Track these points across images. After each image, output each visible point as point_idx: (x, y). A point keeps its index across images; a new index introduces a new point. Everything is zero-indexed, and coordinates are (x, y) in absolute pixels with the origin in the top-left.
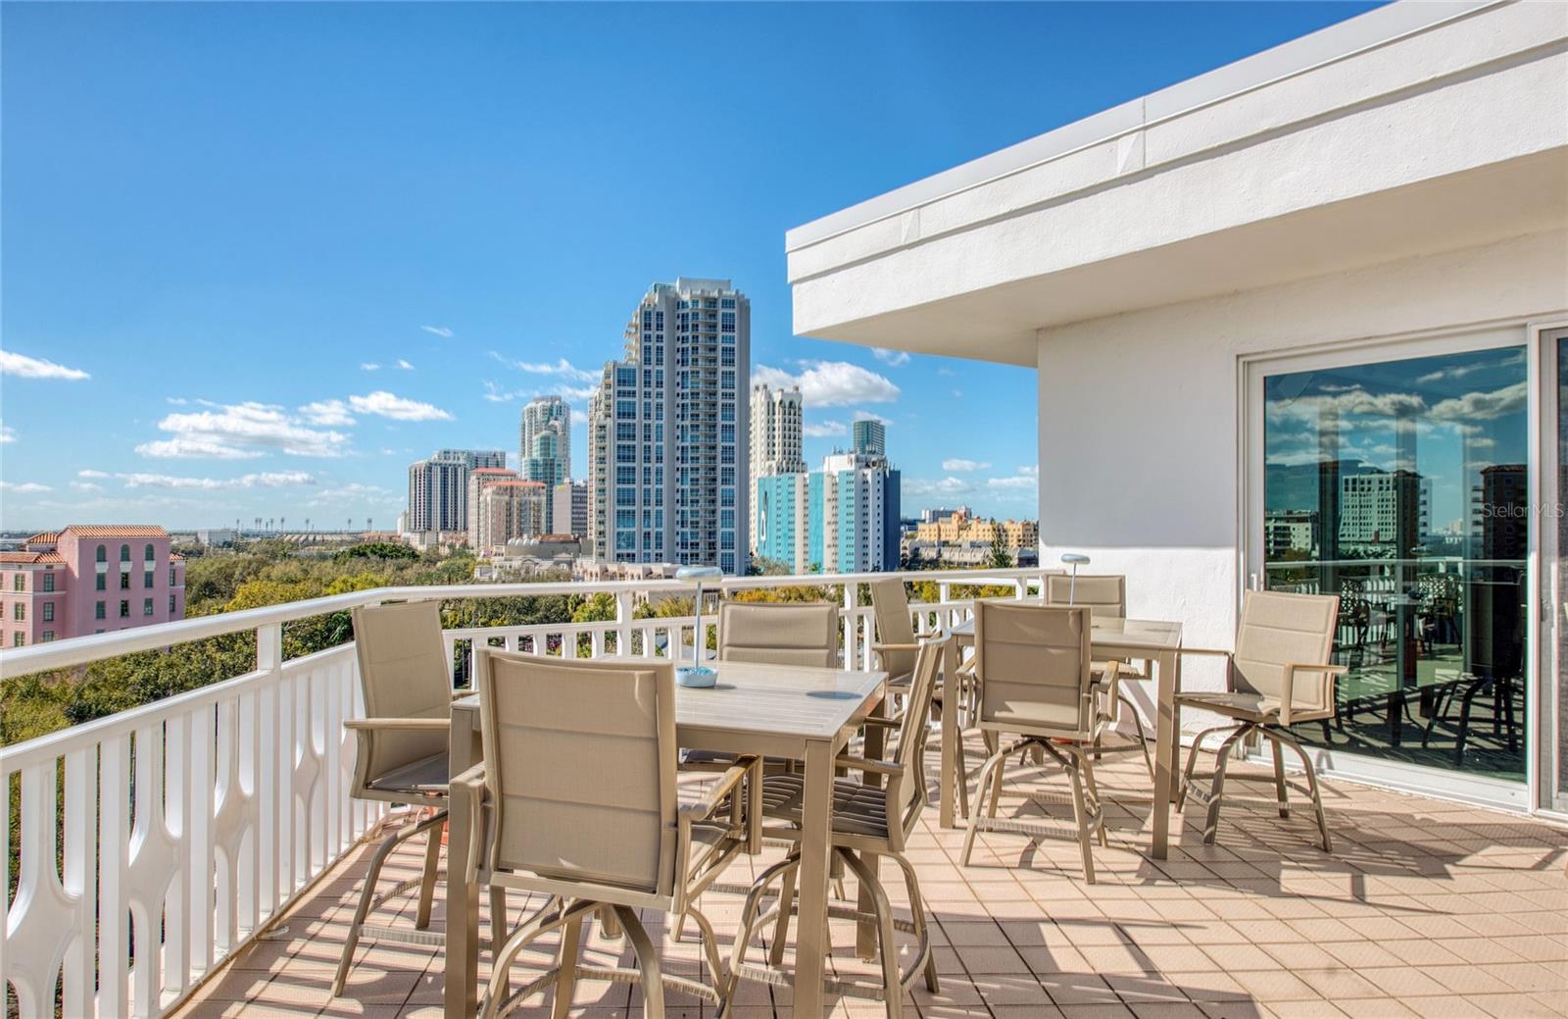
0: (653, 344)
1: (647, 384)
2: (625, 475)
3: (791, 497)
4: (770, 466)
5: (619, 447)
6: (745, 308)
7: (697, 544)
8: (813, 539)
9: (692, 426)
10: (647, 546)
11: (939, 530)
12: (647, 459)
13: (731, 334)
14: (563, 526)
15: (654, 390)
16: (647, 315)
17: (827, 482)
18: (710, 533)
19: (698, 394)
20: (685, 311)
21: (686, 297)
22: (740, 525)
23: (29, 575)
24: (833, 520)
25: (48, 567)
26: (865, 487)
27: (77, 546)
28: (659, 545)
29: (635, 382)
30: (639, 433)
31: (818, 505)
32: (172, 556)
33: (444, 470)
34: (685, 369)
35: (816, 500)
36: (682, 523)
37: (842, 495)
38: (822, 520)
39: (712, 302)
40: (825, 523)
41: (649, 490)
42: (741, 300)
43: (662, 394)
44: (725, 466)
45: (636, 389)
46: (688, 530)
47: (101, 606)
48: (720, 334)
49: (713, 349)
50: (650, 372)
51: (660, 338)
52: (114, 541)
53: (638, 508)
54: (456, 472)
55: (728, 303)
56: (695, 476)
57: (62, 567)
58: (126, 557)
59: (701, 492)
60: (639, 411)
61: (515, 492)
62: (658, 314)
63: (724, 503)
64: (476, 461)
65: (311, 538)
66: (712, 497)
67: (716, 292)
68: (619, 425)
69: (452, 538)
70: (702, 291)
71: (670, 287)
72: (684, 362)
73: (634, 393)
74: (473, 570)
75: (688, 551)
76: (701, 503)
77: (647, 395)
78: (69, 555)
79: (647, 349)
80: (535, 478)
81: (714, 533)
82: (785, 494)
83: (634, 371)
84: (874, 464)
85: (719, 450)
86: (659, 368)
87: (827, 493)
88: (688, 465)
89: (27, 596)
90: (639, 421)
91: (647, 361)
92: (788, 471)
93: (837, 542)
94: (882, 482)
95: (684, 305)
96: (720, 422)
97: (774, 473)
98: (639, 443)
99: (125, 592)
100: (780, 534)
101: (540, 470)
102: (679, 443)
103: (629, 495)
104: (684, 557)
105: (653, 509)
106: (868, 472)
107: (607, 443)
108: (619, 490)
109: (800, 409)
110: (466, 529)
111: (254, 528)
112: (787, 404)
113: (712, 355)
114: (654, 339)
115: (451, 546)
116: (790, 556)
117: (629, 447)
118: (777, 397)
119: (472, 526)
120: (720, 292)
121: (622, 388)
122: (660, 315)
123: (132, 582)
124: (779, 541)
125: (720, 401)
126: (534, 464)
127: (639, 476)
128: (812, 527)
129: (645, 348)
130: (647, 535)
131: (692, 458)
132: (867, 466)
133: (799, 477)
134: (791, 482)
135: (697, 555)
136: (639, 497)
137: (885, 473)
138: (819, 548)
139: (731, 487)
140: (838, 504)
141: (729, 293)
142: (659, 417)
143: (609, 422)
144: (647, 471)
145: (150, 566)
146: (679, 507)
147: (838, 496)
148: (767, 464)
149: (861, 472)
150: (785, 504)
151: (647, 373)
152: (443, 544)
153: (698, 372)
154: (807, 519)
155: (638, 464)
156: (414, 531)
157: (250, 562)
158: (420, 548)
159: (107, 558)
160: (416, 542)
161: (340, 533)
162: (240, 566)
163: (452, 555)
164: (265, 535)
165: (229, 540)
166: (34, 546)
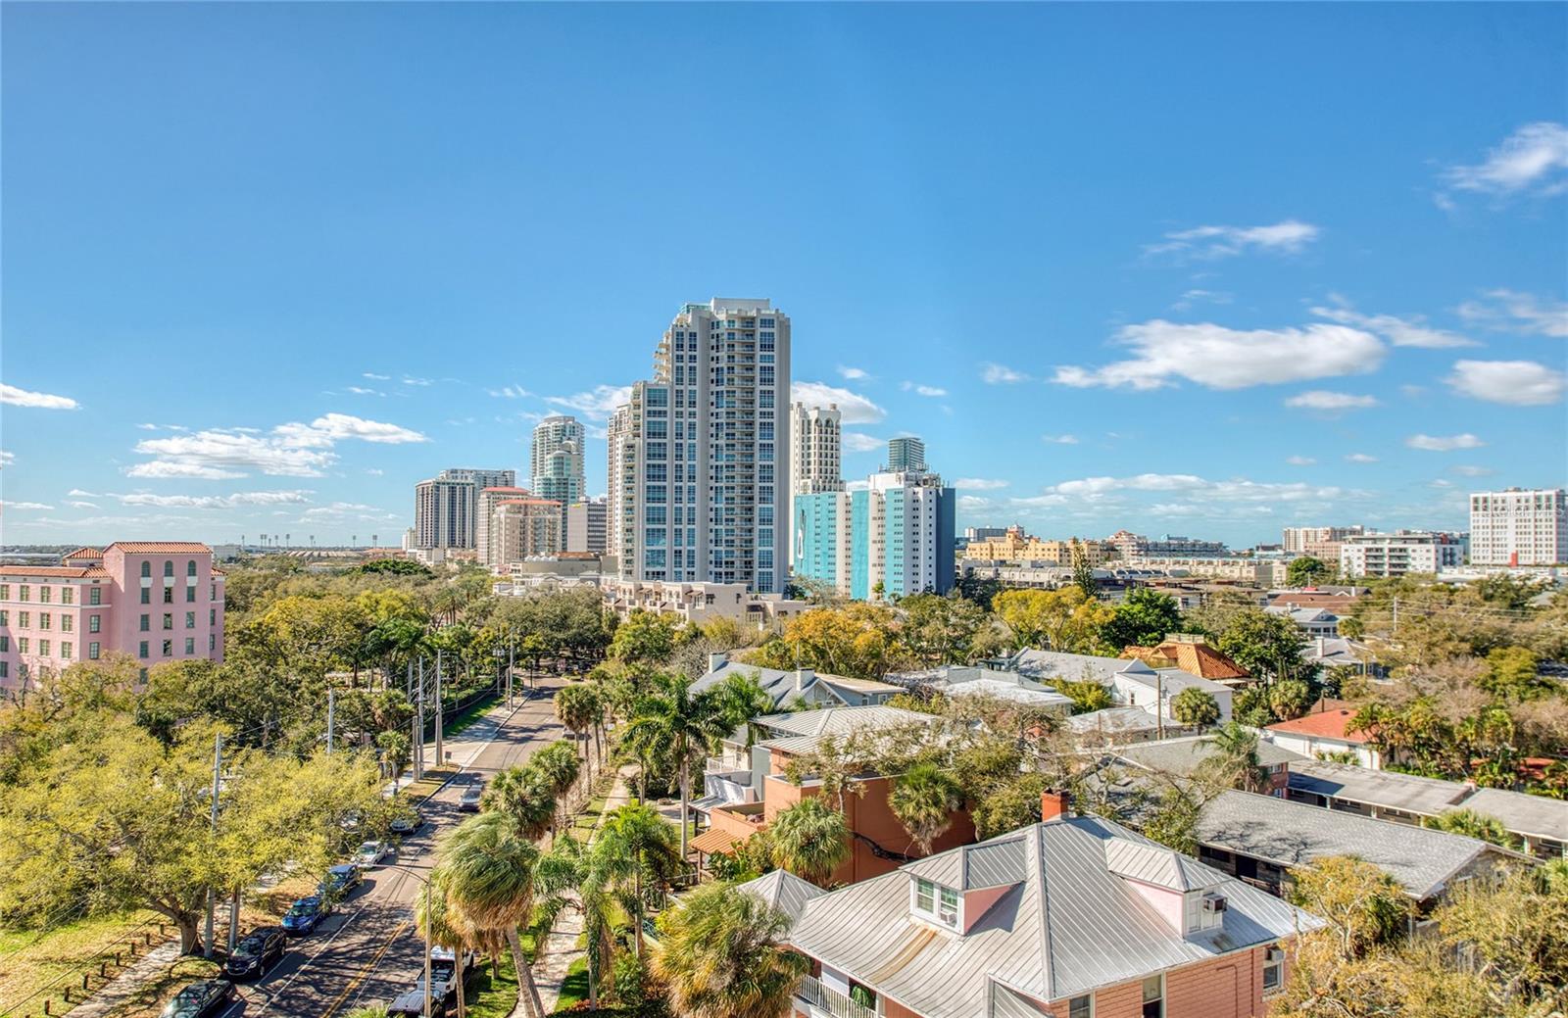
0: (686, 364)
1: (679, 403)
2: (655, 494)
3: (832, 515)
4: (805, 484)
5: (649, 466)
6: (785, 327)
7: (733, 563)
8: (855, 557)
9: (727, 445)
10: (678, 564)
11: (992, 549)
12: (679, 478)
13: (771, 353)
14: (578, 543)
15: (686, 409)
16: (680, 335)
17: (873, 500)
18: (746, 552)
19: (734, 413)
20: (718, 331)
21: (722, 317)
22: (779, 543)
23: (76, 588)
24: (879, 538)
25: (95, 582)
26: (916, 505)
27: (123, 562)
28: (691, 563)
29: (666, 402)
30: (670, 451)
31: (863, 523)
32: (213, 572)
33: (452, 489)
34: (720, 388)
35: (861, 518)
36: (716, 541)
37: (890, 513)
38: (866, 538)
39: (750, 321)
40: (870, 542)
41: (681, 508)
42: (781, 319)
43: (695, 414)
44: (763, 484)
45: (667, 409)
46: (722, 548)
47: (145, 618)
48: (758, 353)
49: (751, 369)
50: (682, 391)
51: (693, 358)
52: (159, 556)
53: (669, 526)
54: (464, 491)
55: (767, 322)
56: (730, 495)
57: (108, 581)
58: (169, 572)
59: (737, 511)
60: (670, 430)
61: (530, 510)
62: (691, 334)
63: (762, 521)
64: (484, 480)
65: (316, 554)
66: (749, 516)
67: (755, 311)
68: (649, 444)
69: (459, 554)
70: (739, 310)
71: (703, 307)
72: (718, 382)
73: (665, 412)
74: (491, 586)
75: (723, 570)
76: (737, 521)
77: (679, 414)
78: (115, 570)
79: (679, 369)
80: (548, 496)
81: (751, 552)
82: (825, 512)
83: (666, 391)
84: (925, 482)
85: (757, 468)
86: (692, 388)
87: (872, 511)
88: (723, 484)
89: (75, 609)
90: (670, 440)
91: (679, 381)
92: (824, 489)
93: (883, 561)
94: (934, 501)
95: (718, 324)
96: (758, 441)
97: (810, 491)
98: (670, 462)
99: (168, 605)
100: (818, 552)
101: (553, 489)
102: (713, 462)
103: (659, 514)
104: (718, 575)
105: (685, 527)
106: (920, 490)
107: (636, 463)
108: (648, 508)
109: (838, 427)
110: (474, 546)
111: (258, 543)
112: (824, 423)
113: (750, 374)
114: (686, 358)
115: (460, 563)
116: (831, 575)
117: (659, 466)
118: (813, 415)
119: (482, 543)
120: (758, 310)
121: (652, 408)
122: (693, 335)
123: (174, 596)
124: (818, 559)
125: (758, 420)
126: (547, 483)
127: (670, 495)
128: (855, 545)
129: (677, 368)
130: (678, 553)
131: (727, 477)
132: (918, 485)
133: (840, 496)
134: (832, 500)
135: (732, 573)
136: (670, 516)
137: (937, 491)
138: (864, 567)
139: (770, 506)
140: (884, 522)
141: (768, 312)
142: (692, 436)
143: (639, 442)
144: (679, 489)
145: (192, 581)
146: (712, 525)
147: (885, 514)
148: (802, 481)
149: (911, 490)
150: (824, 523)
151: (679, 393)
152: (451, 560)
153: (734, 392)
154: (850, 538)
155: (669, 483)
156: (420, 548)
157: (266, 578)
158: (429, 564)
159: (151, 573)
160: (423, 558)
161: (343, 549)
162: (256, 580)
163: (461, 572)
164: (269, 551)
165: (234, 555)
166: (74, 561)
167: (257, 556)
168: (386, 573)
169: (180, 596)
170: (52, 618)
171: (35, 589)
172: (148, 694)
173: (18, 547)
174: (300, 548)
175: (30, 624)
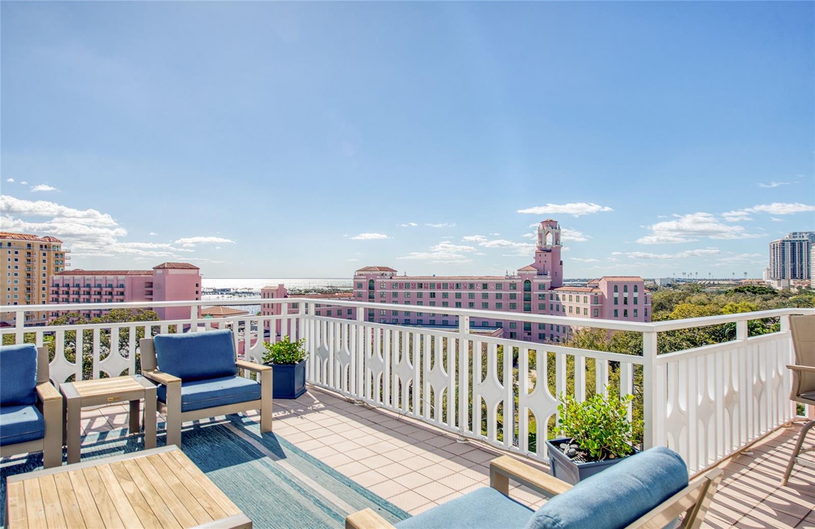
23: (589, 297)
25: (596, 294)
27: (606, 285)
32: (645, 291)
33: (793, 244)
47: (616, 311)
52: (621, 283)
54: (801, 245)
57: (601, 294)
58: (626, 291)
65: (712, 282)
69: (799, 283)
78: (603, 289)
89: (589, 306)
99: (626, 305)
110: (809, 278)
111: (682, 277)
115: (799, 288)
123: (628, 301)
145: (636, 295)
152: (793, 287)
156: (773, 279)
157: (680, 294)
158: (778, 288)
159: (618, 290)
160: (775, 285)
161: (728, 280)
162: (675, 296)
163: (800, 293)
164: (688, 281)
165: (670, 283)
166: (590, 285)
167: (681, 283)
168: (748, 293)
169: (631, 301)
170: (580, 309)
171: (574, 297)
172: (611, 345)
173: (579, 279)
174: (705, 280)
175: (580, 312)
